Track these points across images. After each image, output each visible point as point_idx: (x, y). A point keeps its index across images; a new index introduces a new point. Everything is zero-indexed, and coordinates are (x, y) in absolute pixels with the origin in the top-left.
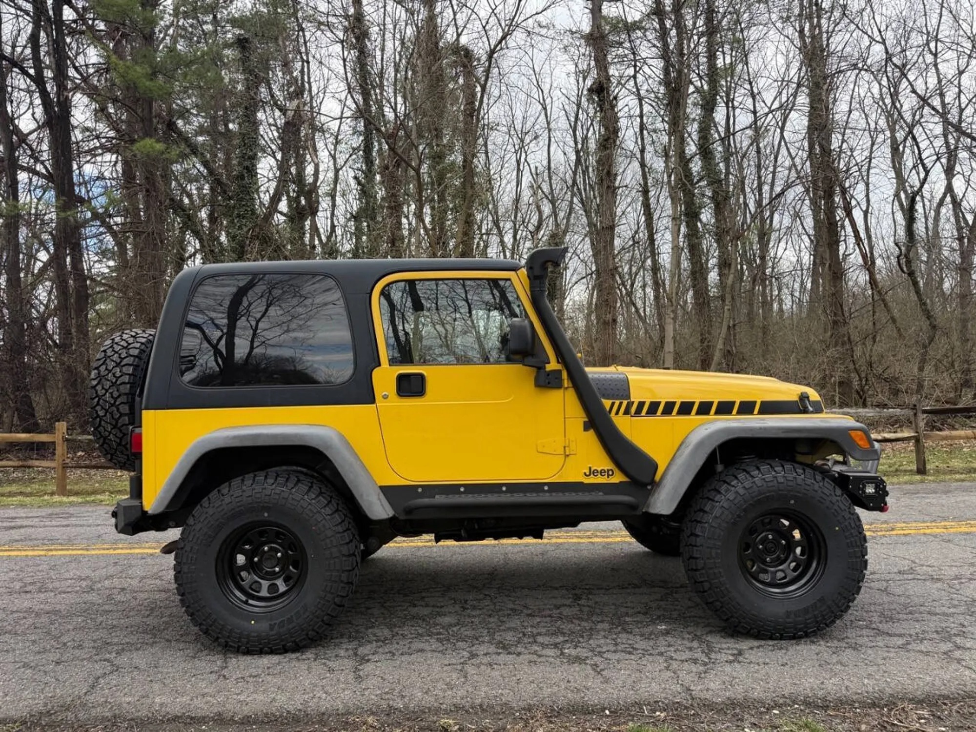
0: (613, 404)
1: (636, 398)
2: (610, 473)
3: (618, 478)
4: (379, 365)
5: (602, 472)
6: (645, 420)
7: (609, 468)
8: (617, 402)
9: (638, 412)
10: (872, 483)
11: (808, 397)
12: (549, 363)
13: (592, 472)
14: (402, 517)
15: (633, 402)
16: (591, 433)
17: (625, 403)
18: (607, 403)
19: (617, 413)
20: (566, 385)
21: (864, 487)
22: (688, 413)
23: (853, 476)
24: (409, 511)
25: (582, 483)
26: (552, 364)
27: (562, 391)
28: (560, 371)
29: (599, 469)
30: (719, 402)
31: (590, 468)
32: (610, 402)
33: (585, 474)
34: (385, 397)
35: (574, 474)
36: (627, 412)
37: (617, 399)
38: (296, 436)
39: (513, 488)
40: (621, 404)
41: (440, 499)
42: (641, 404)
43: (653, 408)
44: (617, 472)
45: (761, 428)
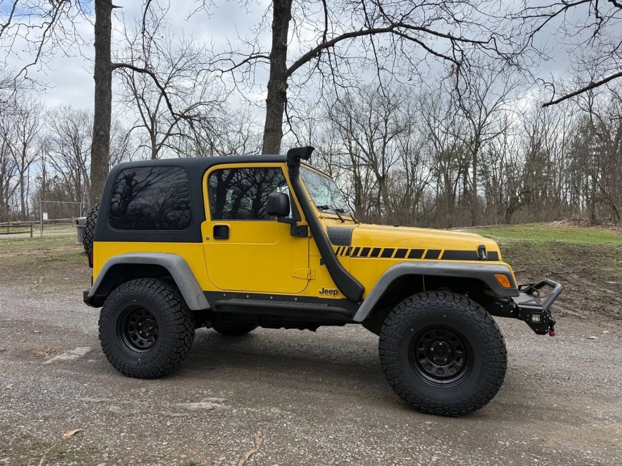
0: (339, 248)
1: (354, 245)
2: (336, 292)
3: (340, 296)
4: (205, 220)
5: (330, 292)
6: (359, 259)
7: (335, 289)
8: (342, 247)
9: (355, 254)
10: (538, 314)
11: (484, 249)
12: (301, 221)
13: (324, 291)
14: (215, 310)
15: (352, 248)
16: (324, 266)
17: (347, 248)
18: (335, 248)
19: (341, 254)
20: (309, 235)
21: (531, 316)
22: (389, 256)
23: (522, 308)
24: (219, 306)
25: (318, 298)
26: (303, 221)
27: (307, 239)
28: (307, 226)
29: (329, 290)
30: (412, 250)
31: (323, 289)
32: (338, 247)
33: (320, 292)
34: (208, 239)
35: (314, 292)
36: (347, 254)
37: (343, 245)
38: (154, 259)
39: (277, 298)
40: (344, 248)
41: (232, 301)
42: (357, 249)
43: (365, 252)
44: (340, 293)
45: (427, 269)
